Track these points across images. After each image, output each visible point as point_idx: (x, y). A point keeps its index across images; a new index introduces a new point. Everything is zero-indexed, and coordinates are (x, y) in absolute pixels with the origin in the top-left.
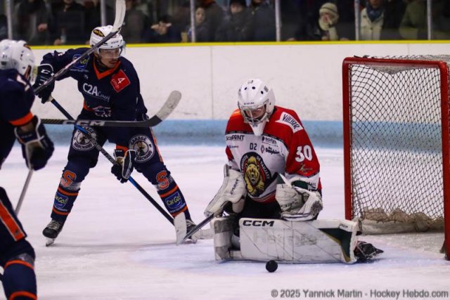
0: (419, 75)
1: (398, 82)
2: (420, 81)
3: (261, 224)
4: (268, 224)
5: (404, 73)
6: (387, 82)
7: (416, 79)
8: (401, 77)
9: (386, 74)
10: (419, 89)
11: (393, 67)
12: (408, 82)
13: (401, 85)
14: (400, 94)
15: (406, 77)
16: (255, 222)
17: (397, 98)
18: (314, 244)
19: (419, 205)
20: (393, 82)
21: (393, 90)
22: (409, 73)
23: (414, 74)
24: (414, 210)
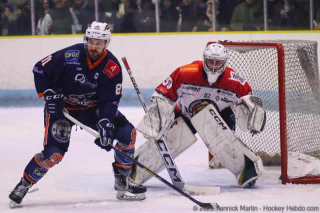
0: (261, 54)
1: (246, 59)
2: (262, 58)
3: (220, 122)
4: (223, 126)
5: (250, 52)
6: (238, 59)
7: (259, 57)
8: (248, 56)
9: (238, 53)
10: (261, 64)
11: (243, 48)
12: (254, 59)
13: (248, 61)
14: (248, 68)
15: (252, 56)
16: (217, 117)
17: (246, 71)
18: (234, 158)
19: (262, 146)
20: (243, 59)
21: (243, 65)
22: (254, 53)
23: (257, 53)
24: (258, 149)
